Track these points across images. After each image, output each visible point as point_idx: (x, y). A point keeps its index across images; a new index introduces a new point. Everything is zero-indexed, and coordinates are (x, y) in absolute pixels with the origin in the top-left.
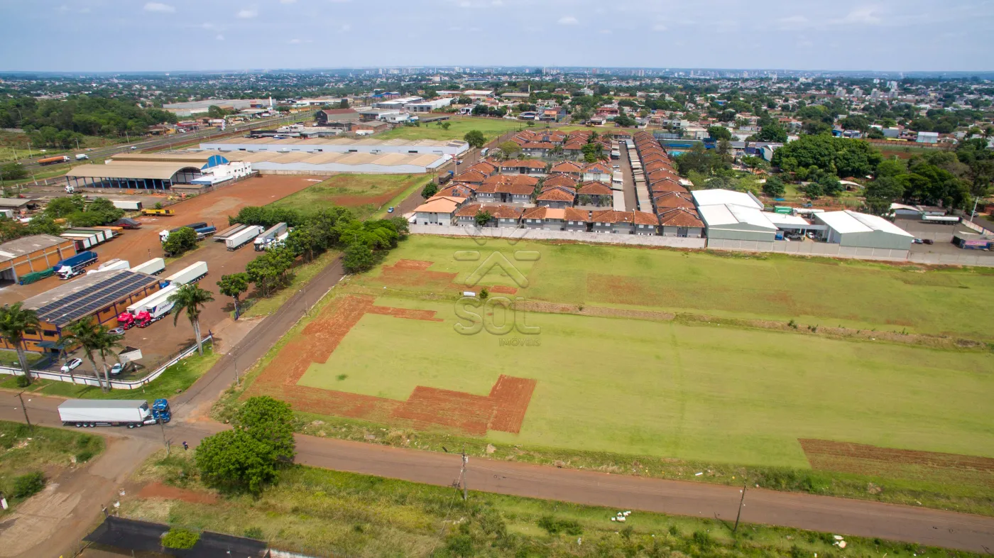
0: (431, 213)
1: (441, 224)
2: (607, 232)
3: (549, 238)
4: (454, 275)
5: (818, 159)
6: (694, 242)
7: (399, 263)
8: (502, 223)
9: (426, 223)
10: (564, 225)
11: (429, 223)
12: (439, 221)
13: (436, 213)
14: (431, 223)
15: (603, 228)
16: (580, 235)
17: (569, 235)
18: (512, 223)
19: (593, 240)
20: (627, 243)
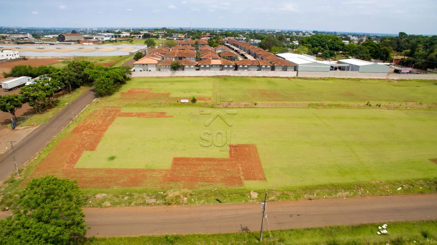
0: (144, 64)
1: (150, 71)
2: (246, 70)
3: (214, 75)
4: (169, 94)
5: (321, 44)
6: (291, 73)
7: (130, 90)
8: (187, 68)
9: (141, 71)
10: (222, 67)
11: (143, 71)
12: (149, 69)
13: (147, 64)
14: (144, 70)
15: (243, 68)
16: (231, 73)
17: (225, 73)
18: (192, 68)
19: (239, 75)
20: (257, 76)
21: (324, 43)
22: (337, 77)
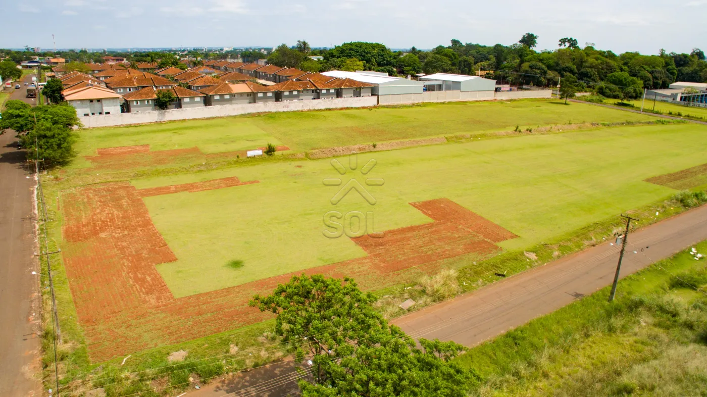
0: (91, 101)
1: (109, 113)
2: (295, 100)
4: (197, 149)
5: (364, 56)
6: (368, 100)
7: (100, 151)
8: (187, 103)
9: (86, 115)
10: (253, 97)
11: (90, 114)
12: (106, 109)
13: (99, 100)
14: (93, 114)
15: (291, 97)
16: (272, 106)
17: (260, 107)
18: (198, 102)
19: (285, 110)
20: (316, 108)
21: (369, 55)
22: (435, 101)
